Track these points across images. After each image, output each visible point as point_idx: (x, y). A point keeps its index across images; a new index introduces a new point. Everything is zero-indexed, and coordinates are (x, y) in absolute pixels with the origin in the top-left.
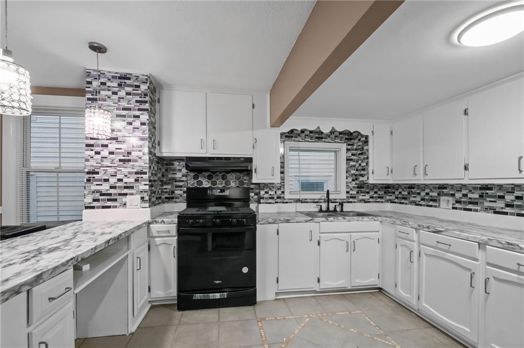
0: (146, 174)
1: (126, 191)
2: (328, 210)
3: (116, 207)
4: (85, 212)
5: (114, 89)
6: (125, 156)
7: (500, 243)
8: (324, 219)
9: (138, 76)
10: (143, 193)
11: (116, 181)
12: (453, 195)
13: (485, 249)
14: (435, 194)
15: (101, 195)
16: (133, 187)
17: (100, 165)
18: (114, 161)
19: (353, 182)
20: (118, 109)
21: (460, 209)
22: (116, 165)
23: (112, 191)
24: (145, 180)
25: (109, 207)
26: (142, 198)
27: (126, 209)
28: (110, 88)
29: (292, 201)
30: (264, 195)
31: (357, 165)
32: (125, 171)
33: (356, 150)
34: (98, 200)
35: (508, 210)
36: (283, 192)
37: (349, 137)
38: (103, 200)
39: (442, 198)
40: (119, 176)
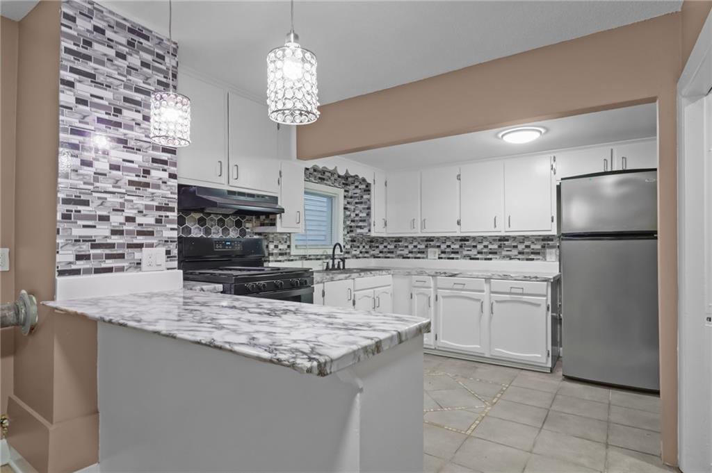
0: (174, 211)
1: (140, 240)
2: (333, 268)
3: (121, 269)
4: (60, 280)
5: (120, 47)
6: (139, 176)
7: (500, 276)
8: (357, 275)
9: (162, 40)
10: (169, 243)
11: (123, 220)
12: (439, 247)
13: (490, 283)
14: (423, 246)
15: (94, 246)
16: (153, 232)
17: (91, 187)
18: (119, 184)
19: (348, 235)
20: (126, 87)
21: (445, 258)
22: (124, 191)
23: (116, 239)
24: (171, 222)
25: (109, 270)
26: (168, 252)
27: (140, 273)
28: (111, 43)
29: (297, 258)
30: (273, 249)
31: (353, 215)
32: (140, 203)
33: (351, 197)
34: (86, 257)
35: (479, 256)
36: (289, 247)
37: (347, 181)
38: (97, 257)
39: (430, 250)
40: (129, 212)
